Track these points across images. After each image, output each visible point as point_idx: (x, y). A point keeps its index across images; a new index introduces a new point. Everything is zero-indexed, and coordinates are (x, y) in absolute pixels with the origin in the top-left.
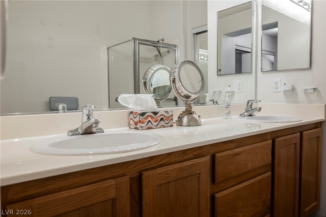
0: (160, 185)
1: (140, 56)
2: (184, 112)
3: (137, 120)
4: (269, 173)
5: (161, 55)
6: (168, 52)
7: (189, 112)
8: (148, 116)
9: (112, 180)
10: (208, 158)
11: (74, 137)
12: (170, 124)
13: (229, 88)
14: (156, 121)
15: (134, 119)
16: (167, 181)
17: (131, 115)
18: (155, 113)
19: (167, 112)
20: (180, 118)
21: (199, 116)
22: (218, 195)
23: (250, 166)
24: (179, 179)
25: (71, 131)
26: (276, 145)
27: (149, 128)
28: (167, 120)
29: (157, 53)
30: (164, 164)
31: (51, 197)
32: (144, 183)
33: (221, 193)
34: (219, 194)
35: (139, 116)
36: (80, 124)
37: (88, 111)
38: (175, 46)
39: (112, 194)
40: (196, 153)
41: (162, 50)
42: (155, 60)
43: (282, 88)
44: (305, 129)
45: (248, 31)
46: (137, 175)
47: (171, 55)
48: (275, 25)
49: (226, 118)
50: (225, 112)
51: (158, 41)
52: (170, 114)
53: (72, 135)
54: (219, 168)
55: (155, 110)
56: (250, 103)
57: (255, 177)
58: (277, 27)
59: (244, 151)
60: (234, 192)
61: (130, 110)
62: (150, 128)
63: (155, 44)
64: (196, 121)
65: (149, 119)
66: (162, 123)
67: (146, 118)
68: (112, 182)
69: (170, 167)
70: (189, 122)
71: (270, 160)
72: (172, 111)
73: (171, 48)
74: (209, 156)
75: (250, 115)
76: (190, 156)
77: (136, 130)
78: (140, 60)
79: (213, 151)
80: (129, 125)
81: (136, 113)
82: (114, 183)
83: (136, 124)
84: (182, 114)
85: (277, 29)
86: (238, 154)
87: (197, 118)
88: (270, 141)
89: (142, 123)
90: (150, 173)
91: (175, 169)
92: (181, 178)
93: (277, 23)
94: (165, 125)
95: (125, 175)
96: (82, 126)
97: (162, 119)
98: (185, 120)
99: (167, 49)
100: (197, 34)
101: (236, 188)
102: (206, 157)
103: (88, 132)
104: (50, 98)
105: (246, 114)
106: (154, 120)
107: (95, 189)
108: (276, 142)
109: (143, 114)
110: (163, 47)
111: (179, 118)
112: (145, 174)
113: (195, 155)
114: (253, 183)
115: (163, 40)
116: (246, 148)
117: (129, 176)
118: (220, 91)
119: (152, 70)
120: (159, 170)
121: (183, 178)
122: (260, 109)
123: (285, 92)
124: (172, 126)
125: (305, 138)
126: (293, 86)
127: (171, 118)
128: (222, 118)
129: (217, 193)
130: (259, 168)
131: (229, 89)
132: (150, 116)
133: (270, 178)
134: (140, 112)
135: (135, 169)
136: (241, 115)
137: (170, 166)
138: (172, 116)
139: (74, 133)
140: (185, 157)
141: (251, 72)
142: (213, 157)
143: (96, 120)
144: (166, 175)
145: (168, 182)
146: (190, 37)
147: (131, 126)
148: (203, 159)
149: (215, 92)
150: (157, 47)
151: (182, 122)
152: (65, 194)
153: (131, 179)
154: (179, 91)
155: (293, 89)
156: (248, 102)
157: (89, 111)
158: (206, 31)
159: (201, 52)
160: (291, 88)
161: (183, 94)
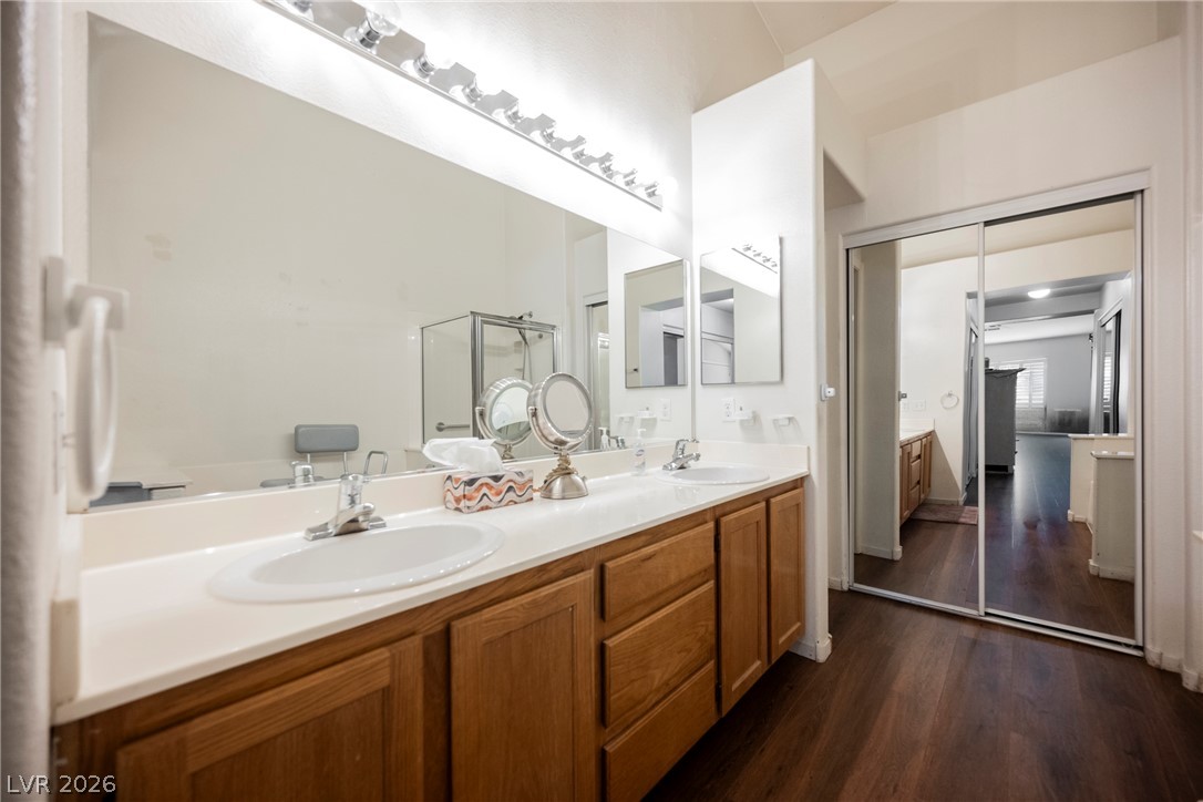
0: (490, 643)
1: (485, 342)
2: (555, 471)
3: (459, 493)
4: (711, 583)
5: (526, 343)
6: (541, 337)
7: (565, 471)
8: (482, 485)
9: (383, 649)
10: (589, 575)
11: (319, 542)
12: (527, 496)
13: (647, 412)
14: (498, 494)
15: (453, 490)
16: (506, 632)
17: (449, 482)
18: (497, 479)
19: (520, 474)
20: (548, 484)
21: (583, 479)
22: (610, 643)
23: (673, 578)
24: (531, 624)
25: (311, 530)
26: (723, 530)
27: (482, 509)
28: (521, 489)
29: (519, 338)
30: (499, 597)
31: (233, 711)
32: (455, 643)
33: (619, 635)
34: (613, 639)
35: (462, 486)
36: (334, 514)
37: (349, 487)
38: (553, 327)
39: (383, 679)
40: (567, 566)
41: (528, 334)
42: (516, 351)
43: (737, 416)
44: (775, 492)
45: (678, 303)
46: (440, 627)
47: (546, 342)
48: (730, 294)
49: (637, 475)
50: (637, 463)
51: (521, 318)
52: (527, 478)
53: (315, 538)
54: (612, 591)
55: (498, 470)
56: (680, 446)
57: (684, 595)
58: (732, 297)
59: (662, 550)
60: (644, 630)
61: (447, 473)
62: (487, 508)
63: (516, 322)
64: (578, 488)
65: (485, 490)
66: (511, 495)
67: (478, 490)
68: (383, 653)
69: (511, 604)
70: (563, 491)
71: (712, 560)
72: (531, 471)
73: (544, 330)
74: (592, 571)
75: (682, 468)
76: (555, 573)
77: (457, 512)
78: (485, 350)
79: (599, 557)
80: (445, 502)
81: (457, 480)
82: (387, 654)
83: (458, 500)
84: (551, 475)
85: (731, 300)
86: (649, 558)
87: (581, 481)
88: (711, 525)
89: (469, 500)
90: (469, 621)
91: (522, 605)
92: (535, 622)
93: (732, 290)
94: (517, 499)
95: (413, 634)
96: (337, 517)
97: (510, 488)
98: (557, 485)
99: (537, 333)
100: (593, 305)
101: (647, 622)
102: (588, 572)
103: (351, 528)
104: (297, 429)
105: (674, 465)
106: (493, 492)
107: (341, 676)
108: (722, 525)
109: (471, 482)
110: (530, 329)
111: (546, 482)
112: (457, 625)
113: (565, 571)
114: (681, 607)
115: (530, 315)
116: (665, 543)
117: (421, 636)
118: (632, 418)
119: (496, 387)
120: (487, 613)
121: (540, 620)
122: (698, 457)
123: (742, 422)
124: (532, 499)
125: (774, 509)
126: (754, 412)
127: (527, 486)
128: (629, 474)
129: (611, 636)
130: (691, 577)
131: (646, 415)
132: (487, 484)
133: (713, 591)
134: (465, 479)
135: (438, 616)
136: (665, 467)
137: (511, 601)
138: (531, 480)
139: (319, 533)
140: (545, 578)
141: (684, 385)
142: (602, 569)
143: (365, 507)
144: (503, 621)
145: (508, 634)
146: (581, 311)
147: (449, 505)
148: (581, 577)
149: (622, 418)
150: (519, 328)
151: (551, 491)
152: (270, 697)
153: (426, 638)
154: (545, 432)
155: (755, 418)
156: (678, 443)
157: (353, 488)
158: (606, 303)
159: (601, 338)
160: (751, 415)
161: (552, 439)
